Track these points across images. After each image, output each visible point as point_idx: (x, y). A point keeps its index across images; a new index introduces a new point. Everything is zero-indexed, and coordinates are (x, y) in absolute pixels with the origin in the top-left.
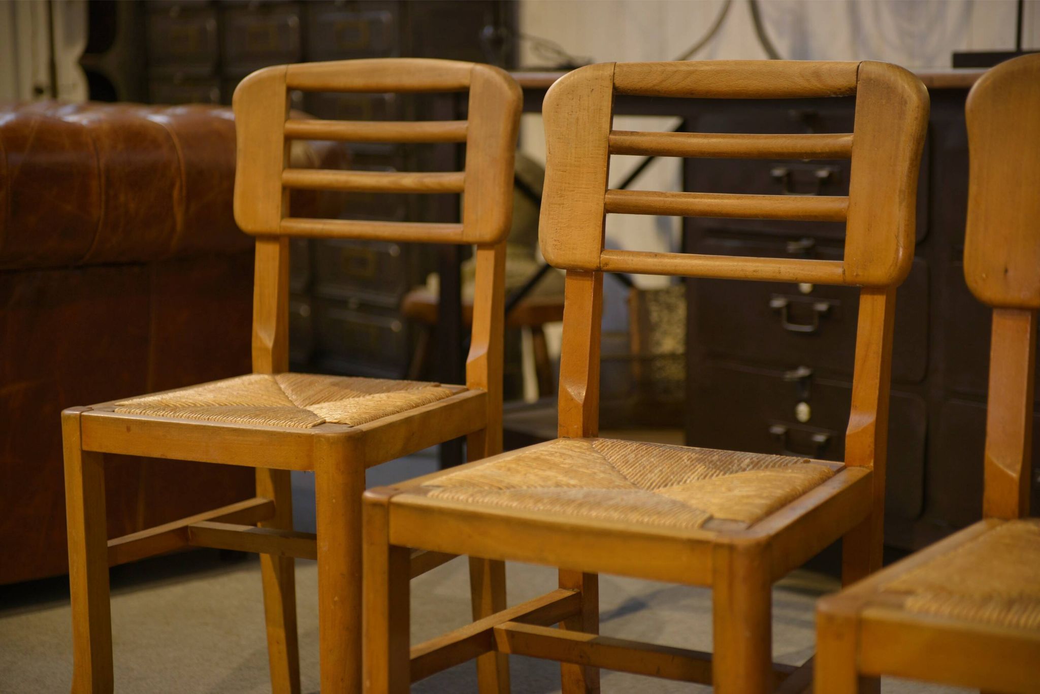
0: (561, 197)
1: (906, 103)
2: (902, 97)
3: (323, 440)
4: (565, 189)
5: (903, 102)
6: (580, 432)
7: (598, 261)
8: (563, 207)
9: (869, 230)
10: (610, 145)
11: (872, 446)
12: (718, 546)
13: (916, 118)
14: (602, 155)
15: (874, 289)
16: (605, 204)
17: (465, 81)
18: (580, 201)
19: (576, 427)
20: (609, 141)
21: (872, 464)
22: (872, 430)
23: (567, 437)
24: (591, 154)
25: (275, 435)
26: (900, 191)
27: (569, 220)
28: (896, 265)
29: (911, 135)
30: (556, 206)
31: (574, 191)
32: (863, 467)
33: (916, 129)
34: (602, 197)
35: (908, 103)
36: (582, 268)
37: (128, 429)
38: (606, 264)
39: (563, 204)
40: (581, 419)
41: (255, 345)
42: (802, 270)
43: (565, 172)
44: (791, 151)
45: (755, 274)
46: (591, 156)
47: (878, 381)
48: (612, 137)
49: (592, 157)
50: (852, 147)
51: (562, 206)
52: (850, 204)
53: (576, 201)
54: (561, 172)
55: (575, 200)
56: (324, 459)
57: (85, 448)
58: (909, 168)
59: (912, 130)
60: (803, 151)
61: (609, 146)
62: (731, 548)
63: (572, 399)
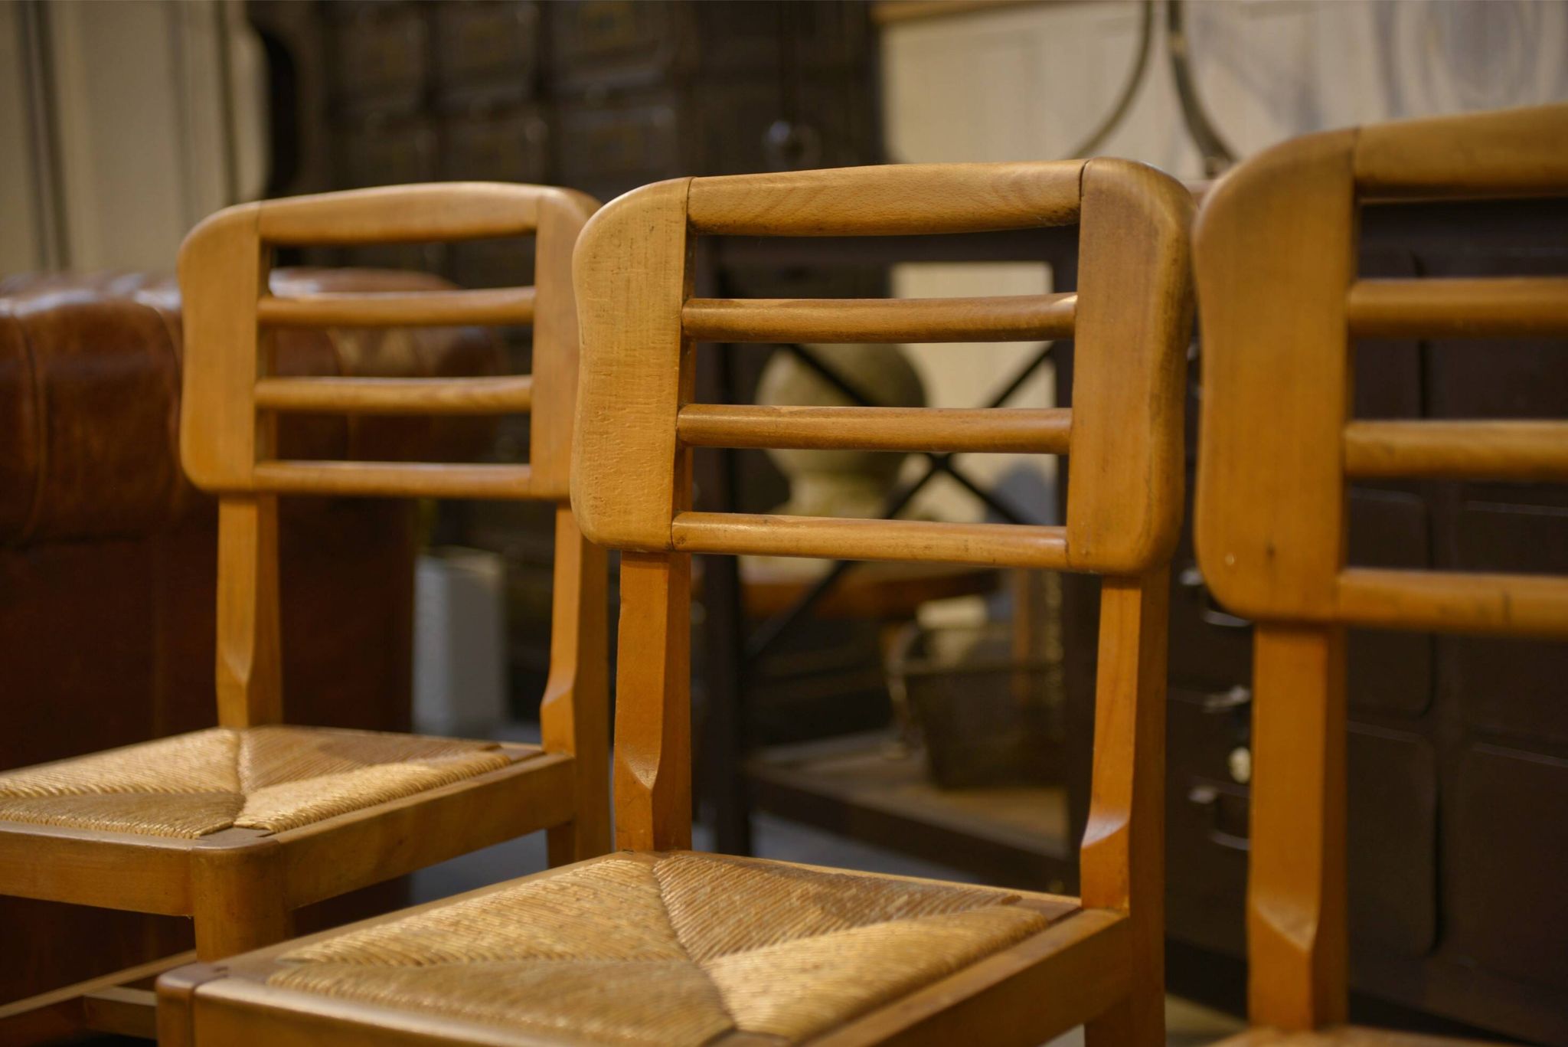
0: (604, 419)
1: (1156, 232)
2: (1151, 224)
3: (203, 860)
4: (609, 407)
5: (1152, 232)
6: (650, 842)
7: (668, 533)
8: (607, 438)
9: (1104, 471)
10: (684, 325)
11: (1126, 871)
13: (1176, 261)
14: (671, 343)
15: (1122, 579)
16: (678, 431)
17: (529, 219)
18: (635, 427)
19: (642, 831)
20: (681, 318)
21: (1126, 905)
22: (1123, 843)
23: (629, 849)
24: (653, 343)
25: (133, 852)
27: (617, 462)
28: (1149, 534)
29: (1163, 291)
30: (595, 436)
31: (625, 409)
32: (1109, 910)
33: (1176, 281)
34: (672, 419)
35: (1160, 233)
36: (643, 546)
38: (683, 539)
39: (607, 433)
40: (650, 818)
41: (221, 678)
42: (1002, 544)
43: (610, 375)
44: (980, 326)
45: (927, 552)
46: (652, 345)
47: (1131, 749)
48: (686, 310)
49: (654, 348)
50: (1075, 317)
51: (605, 436)
52: (1073, 422)
53: (629, 427)
54: (603, 377)
55: (627, 425)
56: (206, 896)
59: (1169, 282)
60: (1000, 327)
61: (682, 328)
63: (635, 782)
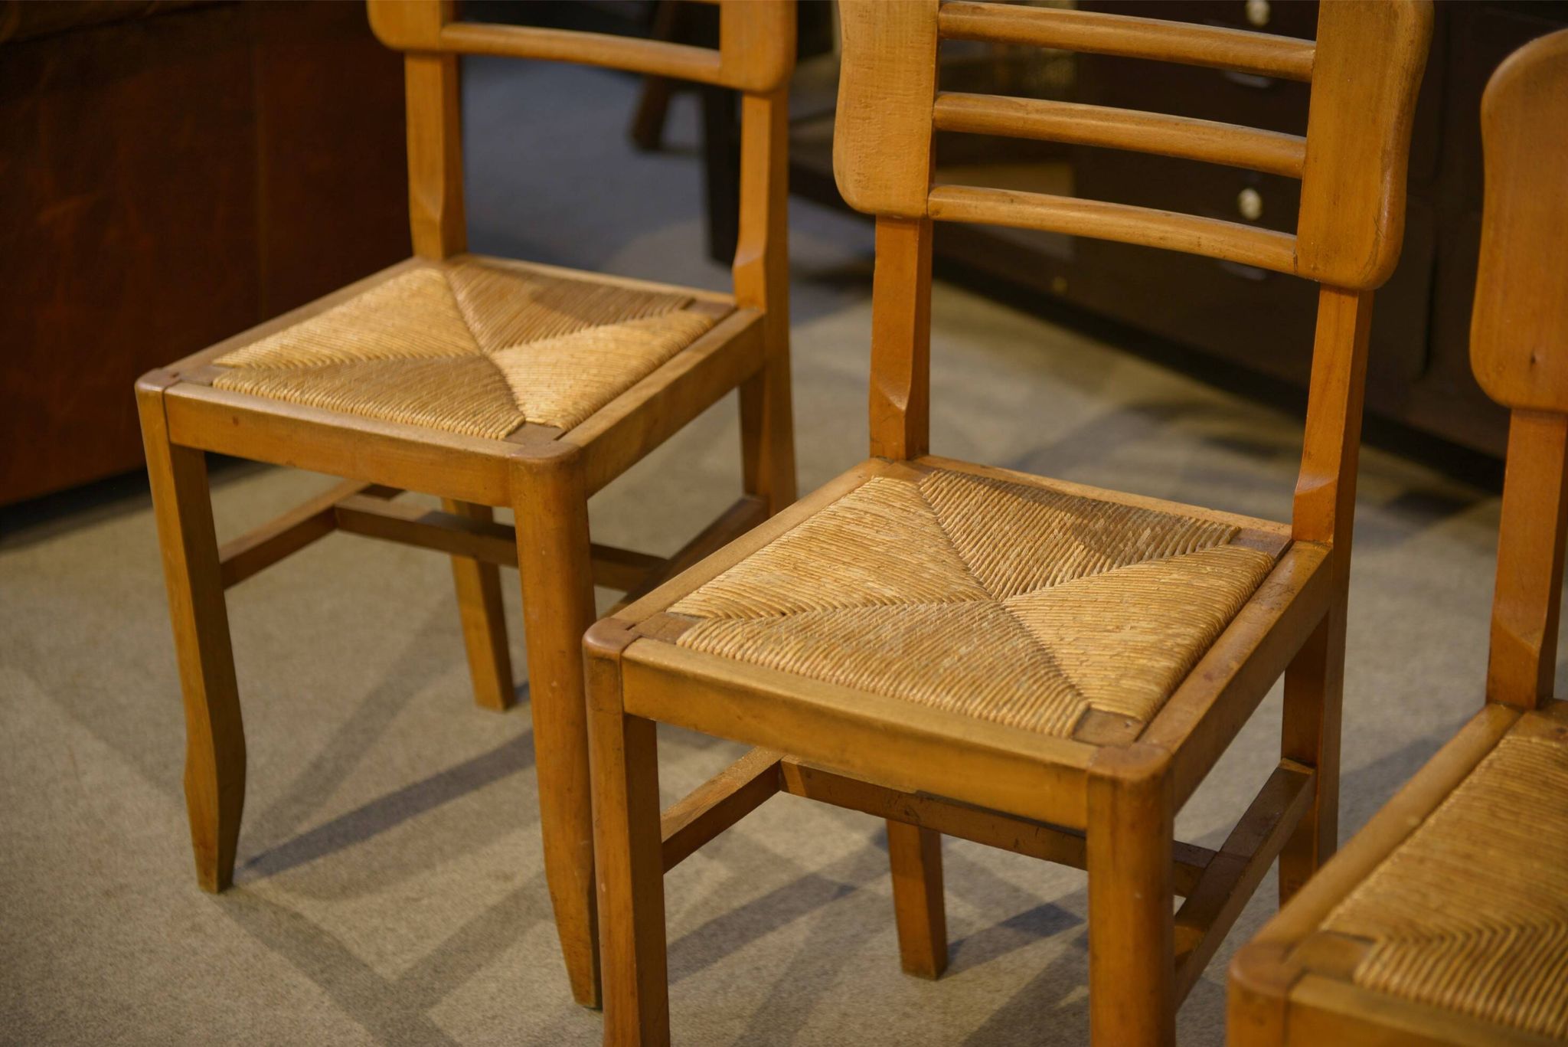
0: (867, 107)
1: (1396, 16)
2: (1391, 6)
3: (523, 468)
4: (872, 96)
6: (902, 452)
7: (925, 206)
8: (869, 123)
9: (1335, 203)
10: (941, 28)
11: (1333, 515)
12: (1094, 779)
13: (1412, 42)
14: (929, 44)
15: (1341, 289)
16: (934, 121)
18: (895, 114)
19: (895, 444)
20: (938, 22)
21: (1331, 540)
23: (882, 456)
24: (911, 42)
25: (451, 453)
26: (1384, 151)
27: (879, 144)
28: (1375, 264)
29: (1403, 67)
30: (858, 121)
31: (886, 98)
32: (1319, 544)
33: (1411, 58)
34: (929, 109)
35: (1400, 17)
36: (900, 215)
37: (236, 421)
38: (937, 212)
39: (870, 118)
40: (903, 434)
41: (415, 215)
42: (1235, 246)
43: (872, 68)
44: (1218, 59)
45: (1162, 242)
46: (911, 45)
47: (1343, 423)
48: (942, 15)
49: (912, 47)
50: (1312, 70)
51: (867, 121)
52: (1307, 157)
53: (890, 114)
54: (866, 70)
55: (888, 112)
56: (525, 495)
57: (175, 440)
58: (1398, 118)
59: (1405, 59)
60: (1238, 63)
61: (939, 30)
62: (1114, 783)
63: (890, 405)
